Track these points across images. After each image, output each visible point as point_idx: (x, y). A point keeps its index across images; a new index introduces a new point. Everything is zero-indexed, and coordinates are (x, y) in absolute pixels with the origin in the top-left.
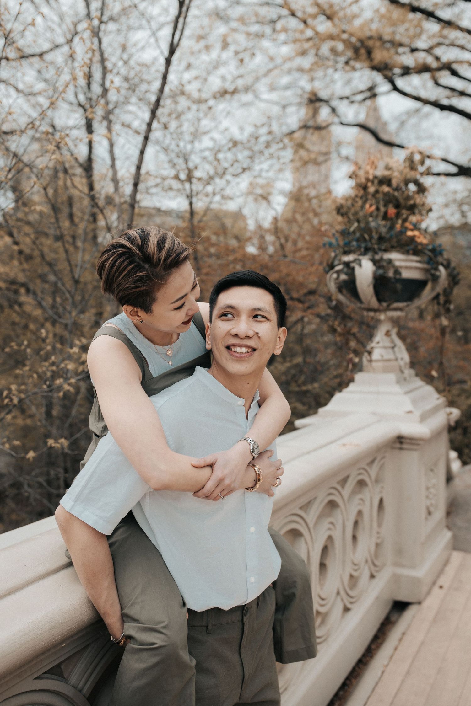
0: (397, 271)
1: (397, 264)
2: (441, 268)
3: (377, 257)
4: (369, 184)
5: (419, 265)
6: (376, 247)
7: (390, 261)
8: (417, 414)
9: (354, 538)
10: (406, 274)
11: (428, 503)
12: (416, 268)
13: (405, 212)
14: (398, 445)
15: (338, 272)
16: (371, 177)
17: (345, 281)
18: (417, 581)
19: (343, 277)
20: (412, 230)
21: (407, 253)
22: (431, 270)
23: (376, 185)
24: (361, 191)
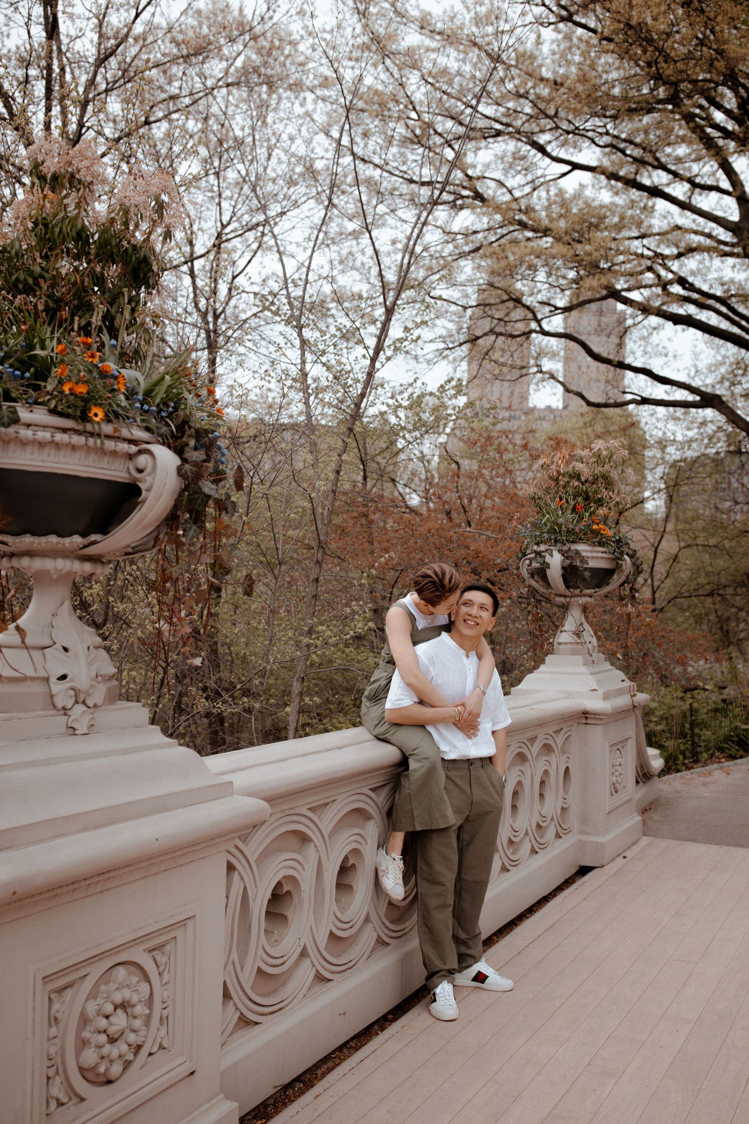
0: (583, 560)
1: (584, 554)
2: (626, 557)
3: (565, 548)
4: (561, 477)
5: (606, 555)
6: (565, 538)
7: (577, 552)
8: (601, 692)
9: (541, 795)
10: (592, 564)
11: (614, 779)
12: (604, 558)
13: (593, 506)
14: (584, 721)
15: (531, 560)
16: (562, 471)
17: (537, 569)
18: (600, 847)
19: (535, 565)
20: (597, 524)
21: (593, 544)
22: (617, 559)
23: (566, 479)
24: (553, 483)
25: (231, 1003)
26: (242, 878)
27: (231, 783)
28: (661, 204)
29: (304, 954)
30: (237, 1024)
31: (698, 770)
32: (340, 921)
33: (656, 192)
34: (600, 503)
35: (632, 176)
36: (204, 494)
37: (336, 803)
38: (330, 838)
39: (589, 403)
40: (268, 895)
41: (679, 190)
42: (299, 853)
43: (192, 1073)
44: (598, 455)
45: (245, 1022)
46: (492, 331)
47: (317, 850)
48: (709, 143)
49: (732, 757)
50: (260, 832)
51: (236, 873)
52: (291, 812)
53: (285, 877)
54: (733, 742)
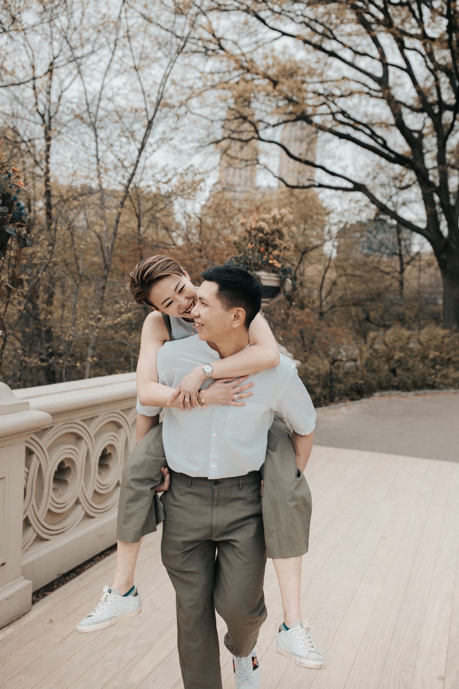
1: (262, 277)
2: (289, 280)
4: (252, 231)
5: (276, 279)
6: (253, 267)
10: (265, 283)
12: (274, 280)
13: (270, 249)
16: (253, 227)
20: (272, 260)
21: (269, 272)
22: (282, 282)
23: (256, 232)
24: (247, 234)
25: (31, 529)
26: (38, 458)
27: (28, 403)
28: (336, 62)
29: (78, 502)
30: (35, 540)
31: (332, 406)
32: (101, 484)
33: (332, 54)
34: (275, 247)
35: (319, 43)
36: (6, 233)
37: (99, 418)
38: (95, 438)
39: (287, 186)
40: (55, 468)
41: (348, 55)
42: (76, 445)
43: (4, 564)
44: (274, 218)
45: (40, 539)
46: (229, 137)
47: (87, 444)
48: (367, 25)
49: (353, 399)
50: (49, 433)
51: (34, 456)
52: (70, 422)
53: (66, 459)
54: (354, 391)
